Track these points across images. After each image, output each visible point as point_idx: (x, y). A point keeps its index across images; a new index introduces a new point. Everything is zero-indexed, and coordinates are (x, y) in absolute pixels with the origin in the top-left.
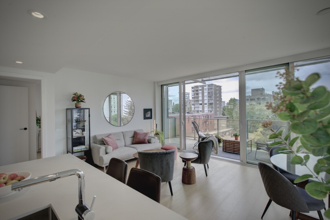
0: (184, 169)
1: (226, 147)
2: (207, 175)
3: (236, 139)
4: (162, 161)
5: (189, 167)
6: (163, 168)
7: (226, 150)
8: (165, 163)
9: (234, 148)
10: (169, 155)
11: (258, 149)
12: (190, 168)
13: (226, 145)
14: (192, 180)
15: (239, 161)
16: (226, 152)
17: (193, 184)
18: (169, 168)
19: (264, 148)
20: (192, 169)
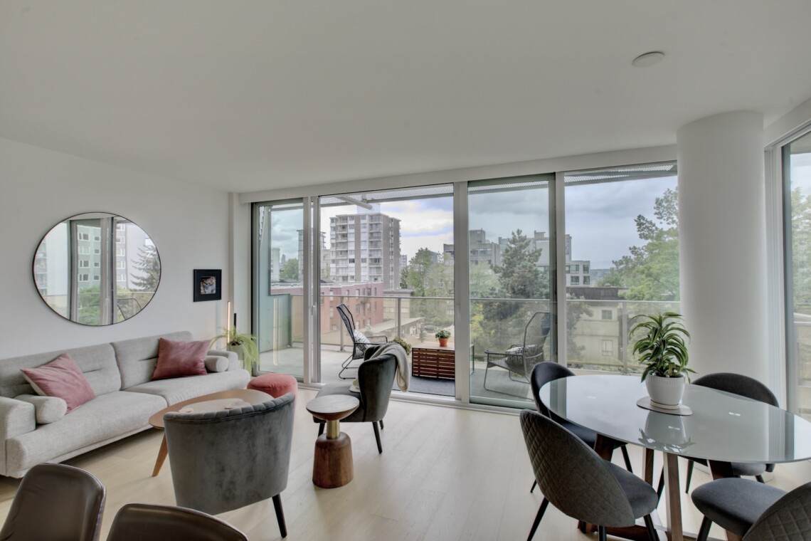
0: (319, 445)
1: (419, 366)
2: (380, 451)
3: (442, 345)
4: (252, 436)
5: (333, 436)
6: (254, 459)
7: (419, 373)
8: (261, 440)
9: (438, 368)
10: (276, 414)
11: (490, 365)
12: (336, 438)
13: (419, 362)
14: (342, 472)
15: (453, 400)
16: (419, 377)
17: (346, 483)
18: (275, 453)
19: (502, 362)
20: (343, 441)
